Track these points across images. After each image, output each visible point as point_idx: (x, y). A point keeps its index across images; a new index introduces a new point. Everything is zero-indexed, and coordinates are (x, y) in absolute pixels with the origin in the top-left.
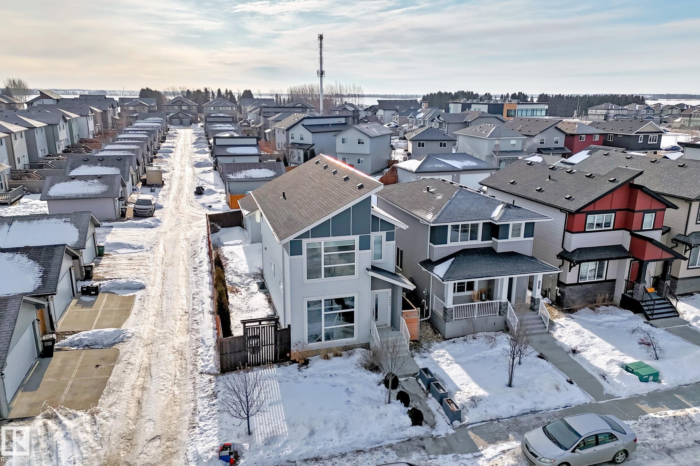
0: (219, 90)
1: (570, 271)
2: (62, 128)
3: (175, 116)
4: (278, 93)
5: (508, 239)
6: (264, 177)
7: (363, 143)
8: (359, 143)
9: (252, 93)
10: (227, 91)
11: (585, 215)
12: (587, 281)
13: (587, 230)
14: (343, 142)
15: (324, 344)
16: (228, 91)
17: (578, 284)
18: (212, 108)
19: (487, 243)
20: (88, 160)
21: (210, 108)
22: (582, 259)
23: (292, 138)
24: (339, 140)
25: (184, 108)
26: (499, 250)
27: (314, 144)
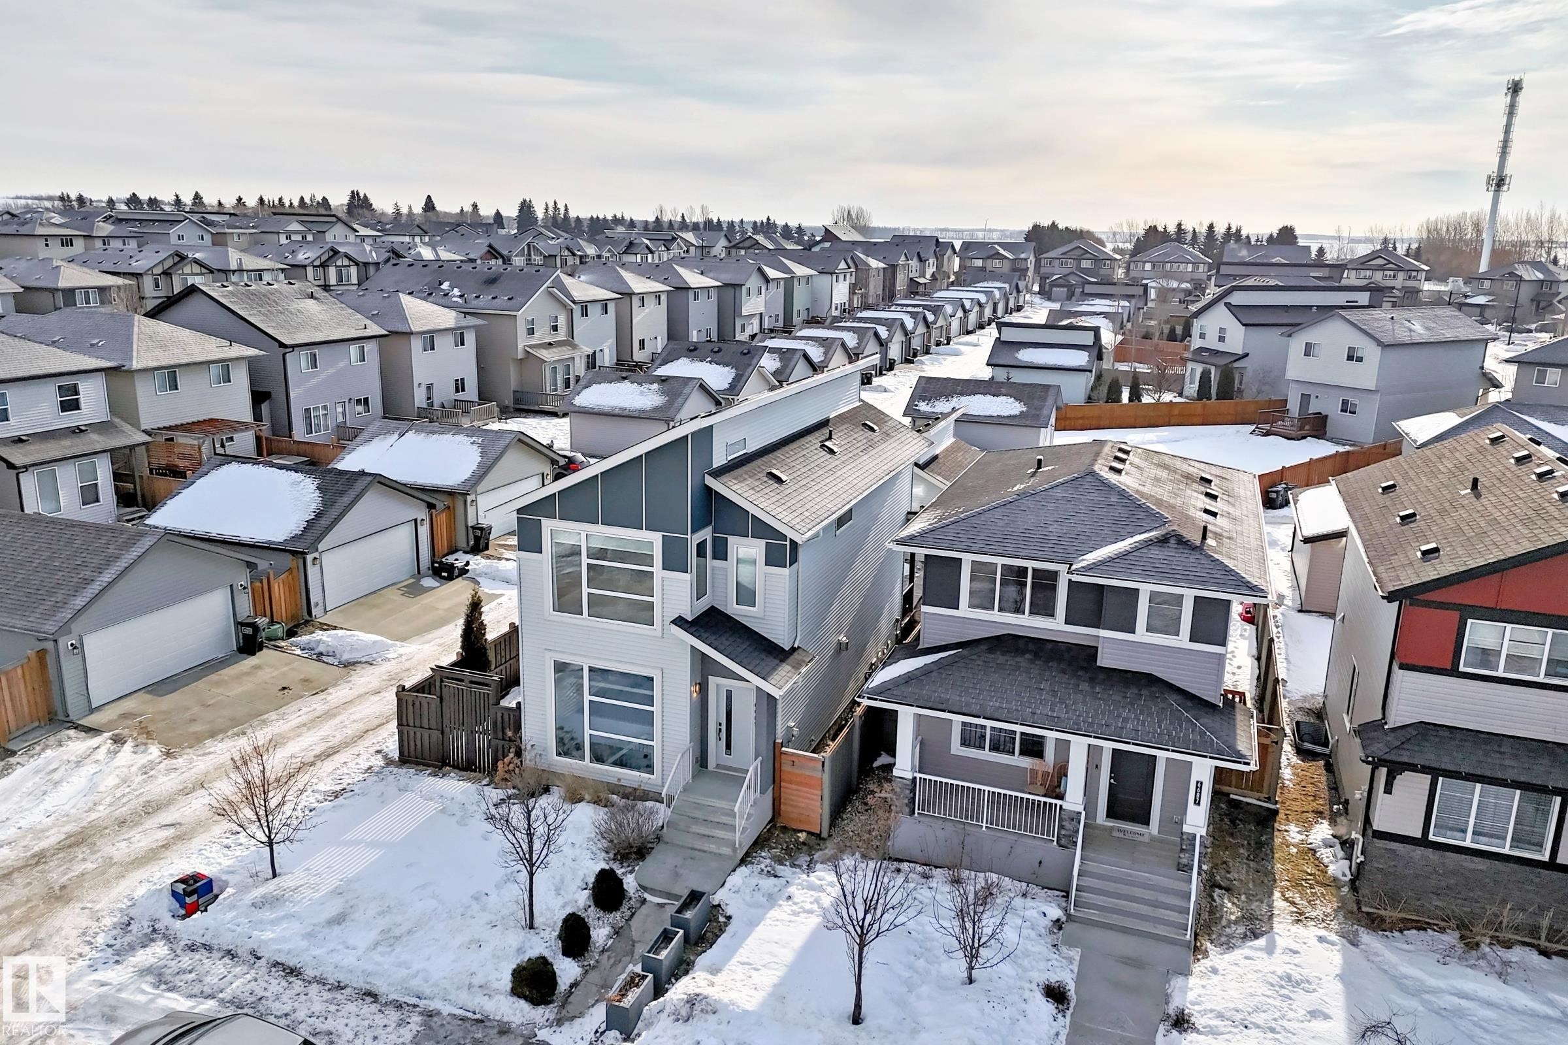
0: (1211, 227)
1: (1388, 790)
2: (754, 291)
3: (1060, 280)
4: (1391, 236)
5: (1134, 633)
6: (995, 414)
7: (1360, 359)
8: (1350, 358)
9: (1298, 232)
10: (1229, 228)
11: (1455, 616)
12: (1468, 843)
13: (1462, 668)
14: (1307, 353)
15: (585, 766)
16: (1233, 230)
17: (1423, 842)
18: (1148, 266)
19: (1081, 633)
20: (695, 349)
21: (1144, 267)
22: (1405, 759)
23: (1202, 336)
24: (1297, 345)
25: (1086, 264)
26: (1103, 661)
27: (1247, 355)
